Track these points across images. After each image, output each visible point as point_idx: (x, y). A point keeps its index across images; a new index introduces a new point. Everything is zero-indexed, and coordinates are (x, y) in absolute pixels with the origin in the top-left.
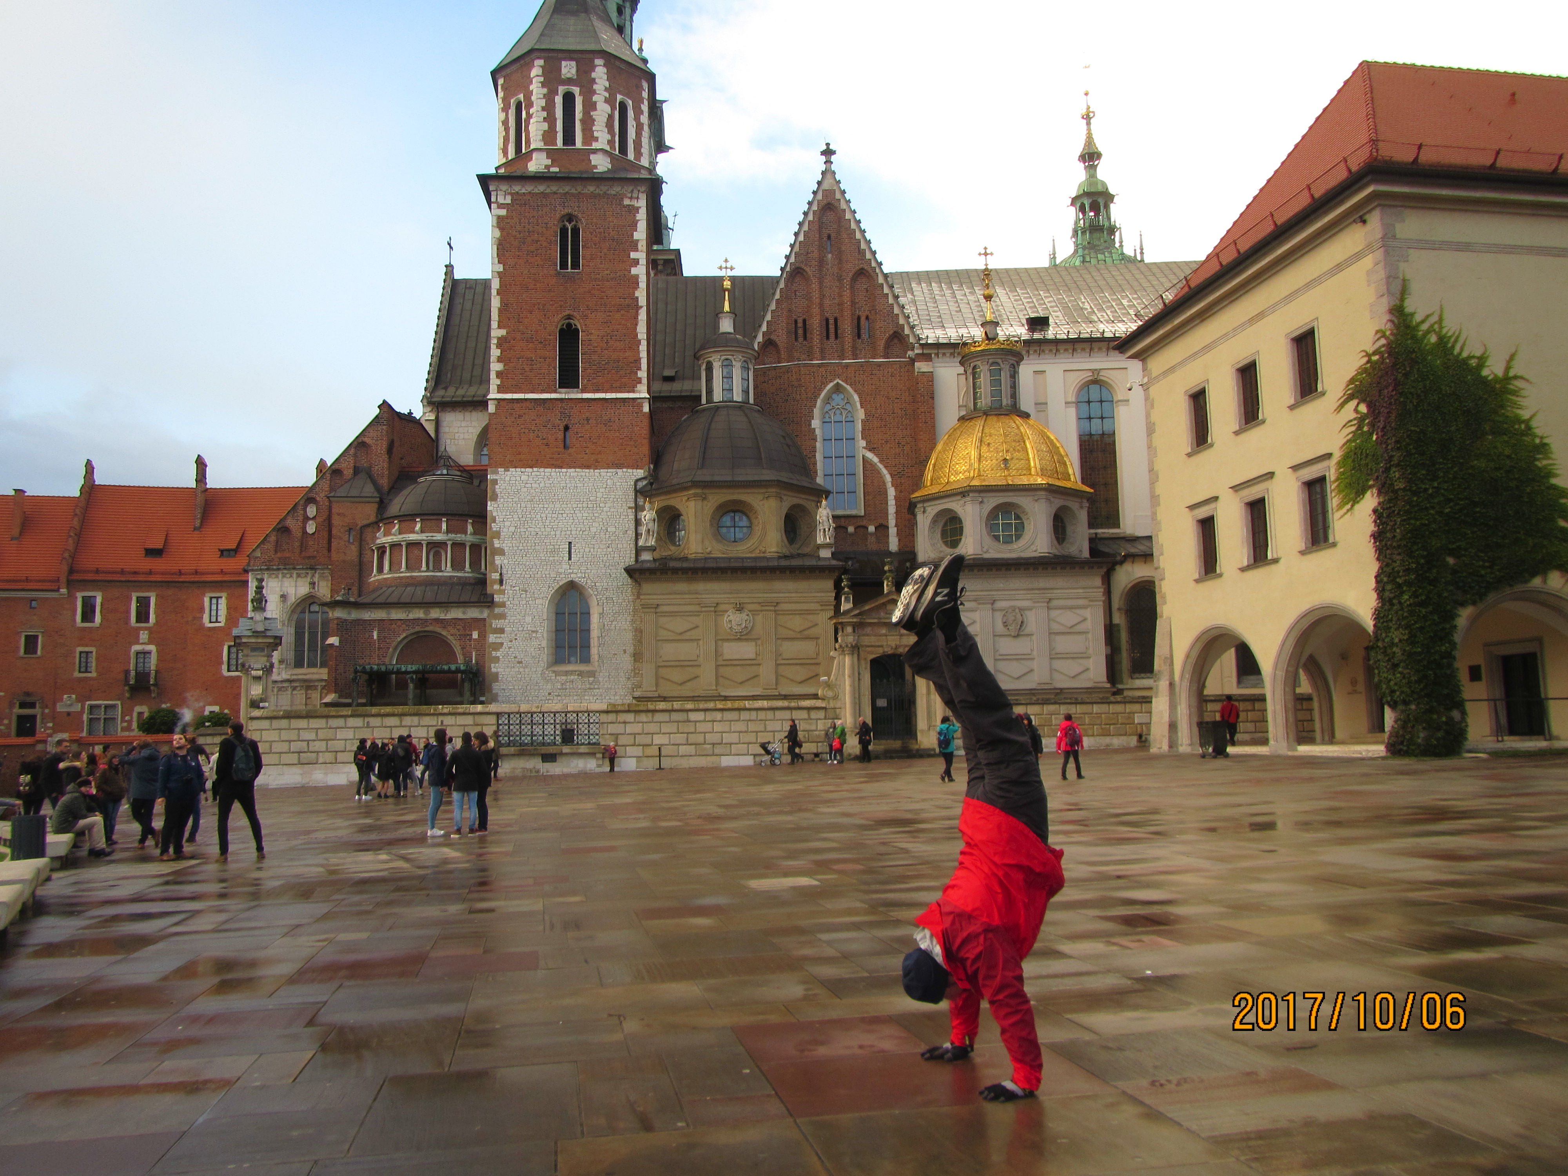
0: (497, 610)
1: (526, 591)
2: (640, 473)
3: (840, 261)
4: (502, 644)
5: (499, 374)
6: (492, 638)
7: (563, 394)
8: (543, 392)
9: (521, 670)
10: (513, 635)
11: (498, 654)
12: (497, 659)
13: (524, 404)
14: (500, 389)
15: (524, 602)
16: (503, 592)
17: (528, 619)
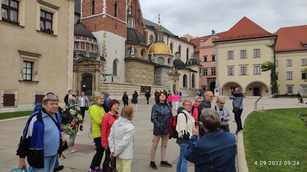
0: (105, 62)
1: (110, 59)
2: (126, 39)
3: (136, 6)
4: (106, 70)
5: (106, 9)
6: (105, 68)
7: (115, 18)
8: (113, 16)
10: (108, 68)
13: (110, 18)
14: (106, 12)
15: (110, 61)
16: (106, 58)
17: (110, 65)
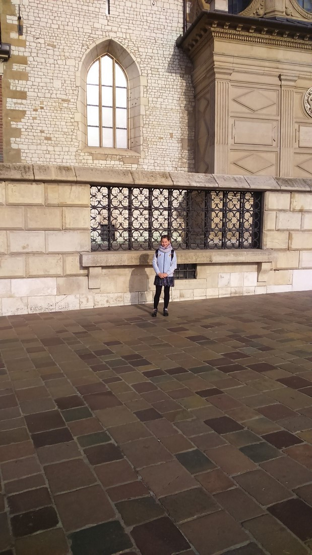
0: (16, 67)
1: (54, 46)
4: (24, 112)
9: (51, 148)
10: (38, 103)
11: (20, 125)
12: (17, 133)
15: (52, 61)
16: (22, 44)
17: (57, 84)
